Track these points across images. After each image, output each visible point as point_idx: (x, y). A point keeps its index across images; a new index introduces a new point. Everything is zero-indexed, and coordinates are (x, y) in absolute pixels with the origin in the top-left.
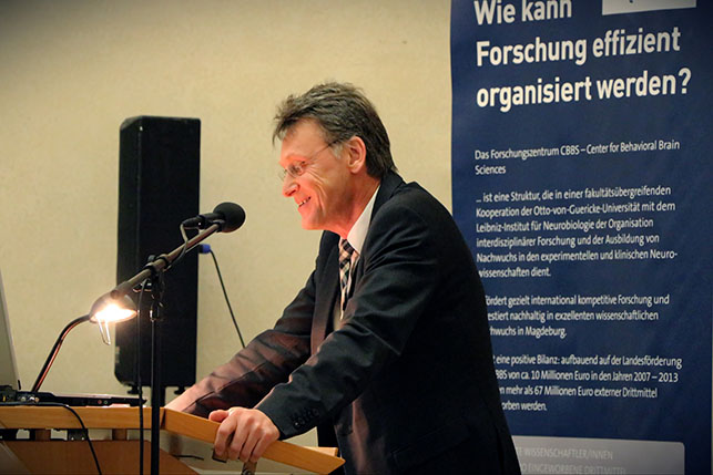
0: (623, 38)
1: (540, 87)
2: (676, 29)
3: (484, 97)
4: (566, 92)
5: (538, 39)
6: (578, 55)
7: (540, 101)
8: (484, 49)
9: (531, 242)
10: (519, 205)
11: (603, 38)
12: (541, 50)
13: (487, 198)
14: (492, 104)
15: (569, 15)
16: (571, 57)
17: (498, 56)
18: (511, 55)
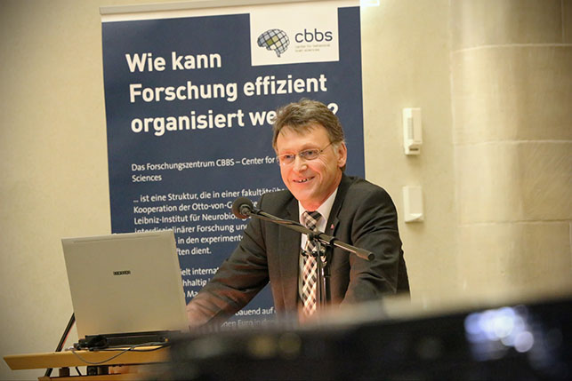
0: (273, 83)
1: (193, 118)
2: (322, 76)
3: (138, 125)
4: (220, 121)
5: (189, 83)
6: (229, 94)
7: (194, 127)
8: (136, 90)
9: (190, 229)
10: (178, 203)
11: (254, 82)
12: (193, 91)
13: (144, 199)
14: (146, 130)
15: (219, 65)
16: (223, 95)
17: (150, 95)
18: (163, 95)
